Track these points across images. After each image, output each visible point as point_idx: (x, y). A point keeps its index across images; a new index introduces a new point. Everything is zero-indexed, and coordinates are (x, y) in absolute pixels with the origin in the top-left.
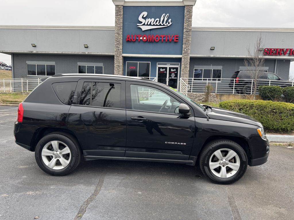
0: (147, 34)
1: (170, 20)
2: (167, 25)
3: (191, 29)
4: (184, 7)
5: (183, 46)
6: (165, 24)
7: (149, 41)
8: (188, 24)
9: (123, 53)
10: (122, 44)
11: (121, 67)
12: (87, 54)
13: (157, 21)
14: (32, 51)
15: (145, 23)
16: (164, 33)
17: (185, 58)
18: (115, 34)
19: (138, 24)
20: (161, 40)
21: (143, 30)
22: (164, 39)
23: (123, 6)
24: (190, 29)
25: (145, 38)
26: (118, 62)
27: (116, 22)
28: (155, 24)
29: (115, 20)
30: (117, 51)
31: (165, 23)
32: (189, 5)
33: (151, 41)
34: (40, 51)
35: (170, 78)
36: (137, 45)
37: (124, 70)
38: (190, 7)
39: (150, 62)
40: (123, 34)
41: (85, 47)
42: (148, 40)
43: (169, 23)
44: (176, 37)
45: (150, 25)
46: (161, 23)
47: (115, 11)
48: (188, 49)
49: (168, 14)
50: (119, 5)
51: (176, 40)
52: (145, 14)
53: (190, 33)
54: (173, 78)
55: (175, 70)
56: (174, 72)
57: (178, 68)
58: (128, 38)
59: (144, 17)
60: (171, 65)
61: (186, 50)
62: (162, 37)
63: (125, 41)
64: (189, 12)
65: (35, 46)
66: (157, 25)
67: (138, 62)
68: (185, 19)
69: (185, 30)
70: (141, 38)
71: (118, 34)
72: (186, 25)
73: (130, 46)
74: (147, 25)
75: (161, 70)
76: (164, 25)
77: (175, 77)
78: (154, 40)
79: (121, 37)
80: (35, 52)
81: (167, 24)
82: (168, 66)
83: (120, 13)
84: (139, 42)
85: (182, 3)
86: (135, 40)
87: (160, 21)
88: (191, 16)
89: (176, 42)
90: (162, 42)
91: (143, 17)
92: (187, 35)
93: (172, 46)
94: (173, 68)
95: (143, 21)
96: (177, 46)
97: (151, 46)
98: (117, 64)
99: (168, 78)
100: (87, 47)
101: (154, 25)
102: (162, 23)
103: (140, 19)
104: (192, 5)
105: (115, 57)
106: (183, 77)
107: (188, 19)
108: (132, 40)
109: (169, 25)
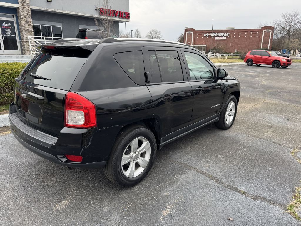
54: (10, 36)
56: (8, 27)
57: (13, 21)
94: (7, 22)
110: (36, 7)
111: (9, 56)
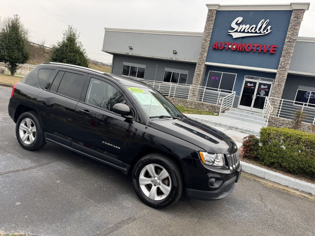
0: (238, 42)
1: (269, 28)
2: (265, 33)
3: (296, 40)
4: (291, 11)
5: (281, 59)
6: (262, 32)
7: (238, 50)
8: (292, 32)
9: (206, 61)
10: (208, 51)
11: (201, 76)
12: (174, 60)
13: (253, 27)
14: (129, 53)
15: (237, 30)
16: (260, 42)
17: (280, 74)
18: (202, 41)
19: (229, 31)
20: (253, 50)
21: (234, 37)
22: (258, 49)
23: (217, 11)
24: (294, 38)
25: (234, 47)
26: (200, 71)
27: (206, 28)
28: (250, 31)
29: (206, 26)
30: (201, 59)
31: (262, 30)
32: (298, 10)
33: (240, 50)
34: (135, 54)
35: (258, 95)
36: (224, 54)
37: (204, 80)
38: (300, 12)
39: (236, 74)
40: (210, 41)
41: (174, 53)
42: (237, 48)
43: (267, 31)
44: (274, 48)
45: (244, 32)
46: (257, 30)
47: (207, 16)
48: (288, 63)
49: (268, 20)
50: (213, 10)
51: (273, 51)
52: (240, 19)
53: (294, 44)
54: (262, 96)
55: (266, 87)
56: (264, 89)
57: (271, 85)
58: (215, 46)
59: (238, 22)
60: (262, 80)
61: (283, 64)
62: (256, 47)
63: (211, 48)
64: (297, 18)
65: (132, 49)
66: (252, 33)
67: (223, 73)
68: (289, 27)
69: (287, 40)
70: (230, 46)
71: (206, 40)
72: (290, 33)
73: (216, 54)
74: (240, 32)
75: (249, 85)
76: (260, 33)
77: (264, 95)
78: (245, 49)
79: (208, 44)
80: (130, 54)
81: (265, 31)
82: (258, 82)
83: (211, 19)
84: (227, 50)
85: (290, 6)
86: (222, 48)
87: (256, 28)
88: (299, 24)
89: (272, 54)
90: (255, 52)
91: (236, 24)
92: (289, 46)
93: (266, 58)
94: (265, 85)
95: (236, 27)
96: (273, 59)
97: (240, 56)
98: (197, 72)
99: (256, 95)
100: (176, 53)
101: (248, 32)
102: (259, 30)
103: (233, 25)
104: (302, 10)
105: (197, 65)
106: (274, 97)
107: (293, 26)
108: (220, 48)
109: (266, 33)
110: (309, 73)
111: (242, 110)
